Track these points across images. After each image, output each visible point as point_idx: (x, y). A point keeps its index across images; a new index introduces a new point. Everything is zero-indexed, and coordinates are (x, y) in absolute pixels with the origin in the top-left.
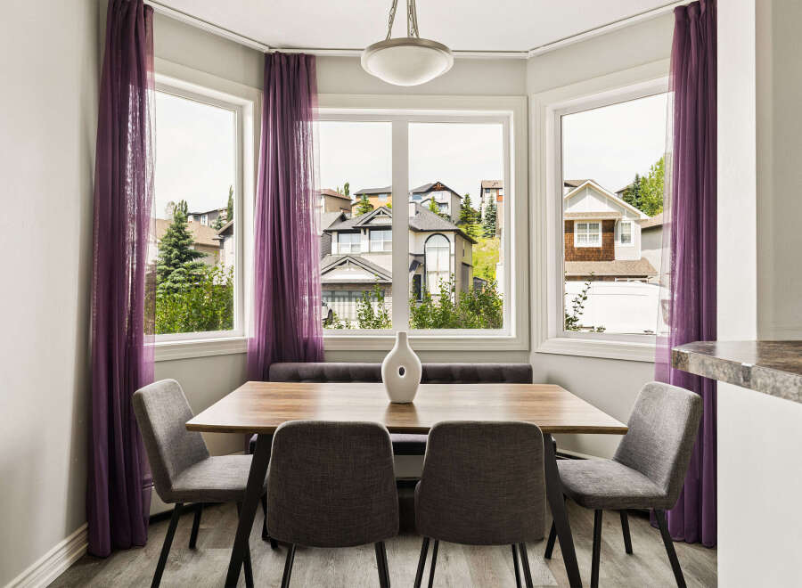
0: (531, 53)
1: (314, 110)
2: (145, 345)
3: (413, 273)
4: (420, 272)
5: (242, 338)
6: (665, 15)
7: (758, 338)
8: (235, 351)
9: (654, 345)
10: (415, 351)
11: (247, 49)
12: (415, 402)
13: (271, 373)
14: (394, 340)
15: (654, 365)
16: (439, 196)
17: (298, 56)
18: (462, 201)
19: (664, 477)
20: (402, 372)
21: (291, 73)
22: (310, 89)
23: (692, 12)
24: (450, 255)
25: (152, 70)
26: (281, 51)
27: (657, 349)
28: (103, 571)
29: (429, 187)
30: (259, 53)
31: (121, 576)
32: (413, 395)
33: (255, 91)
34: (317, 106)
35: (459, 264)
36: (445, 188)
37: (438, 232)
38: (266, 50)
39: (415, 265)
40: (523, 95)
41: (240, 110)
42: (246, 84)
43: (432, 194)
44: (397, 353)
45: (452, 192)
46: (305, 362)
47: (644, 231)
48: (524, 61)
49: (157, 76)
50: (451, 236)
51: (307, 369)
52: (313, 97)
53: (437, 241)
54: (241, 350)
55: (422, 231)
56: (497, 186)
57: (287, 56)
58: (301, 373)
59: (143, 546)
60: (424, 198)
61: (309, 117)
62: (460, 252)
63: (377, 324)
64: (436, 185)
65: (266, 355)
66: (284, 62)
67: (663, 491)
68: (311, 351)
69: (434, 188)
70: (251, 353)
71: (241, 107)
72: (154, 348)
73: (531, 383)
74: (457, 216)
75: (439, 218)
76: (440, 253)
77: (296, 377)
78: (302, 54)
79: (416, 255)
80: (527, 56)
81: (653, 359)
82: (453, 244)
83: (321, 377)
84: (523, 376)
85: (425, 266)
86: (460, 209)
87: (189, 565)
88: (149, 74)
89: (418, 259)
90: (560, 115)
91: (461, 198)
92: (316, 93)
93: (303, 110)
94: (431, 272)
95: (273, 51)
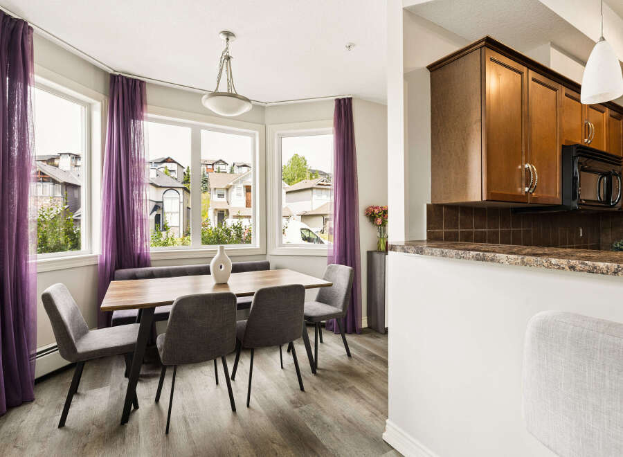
0: (269, 104)
1: (145, 114)
2: (30, 262)
3: (155, 213)
4: (160, 212)
5: (90, 255)
6: (331, 101)
7: (406, 239)
8: (88, 263)
9: (327, 248)
10: (229, 256)
11: (96, 68)
12: (228, 283)
13: (116, 275)
14: (217, 251)
15: (326, 258)
16: (170, 166)
17: (135, 81)
18: (185, 170)
19: (341, 304)
20: (221, 267)
21: (130, 89)
22: (143, 102)
23: (342, 102)
24: (180, 202)
25: (33, 72)
26: (123, 75)
27: (329, 250)
28: (6, 423)
29: (162, 160)
30: (105, 73)
31: (24, 422)
32: (227, 279)
33: (102, 96)
34: (147, 113)
35: (185, 208)
36: (174, 162)
37: (171, 188)
38: (112, 72)
39: (156, 208)
40: (263, 124)
41: (89, 107)
42: (97, 91)
43: (165, 165)
44: (220, 257)
45: (178, 164)
46: (138, 267)
47: (287, 193)
48: (264, 107)
49: (36, 77)
50: (181, 191)
51: (142, 272)
52: (144, 106)
53: (171, 193)
54: (93, 263)
55: (161, 187)
56: (206, 163)
57: (127, 79)
58: (137, 275)
59: (32, 401)
60: (159, 166)
61: (141, 118)
62: (185, 201)
63: (165, 244)
64: (167, 159)
65: (111, 265)
66: (125, 82)
67: (341, 310)
68: (142, 261)
69: (166, 161)
70: (101, 264)
71: (90, 104)
72: (36, 263)
73: (269, 269)
74: (182, 178)
75: (171, 179)
76: (173, 201)
77: (134, 277)
78: (138, 80)
79: (157, 202)
80: (266, 105)
81: (326, 254)
82: (181, 195)
83: (152, 276)
84: (266, 266)
85: (163, 208)
86: (183, 175)
87: (79, 403)
88: (30, 74)
89: (158, 204)
90: (281, 137)
91: (184, 168)
92: (146, 104)
93: (138, 113)
94: (168, 213)
95: (118, 74)
